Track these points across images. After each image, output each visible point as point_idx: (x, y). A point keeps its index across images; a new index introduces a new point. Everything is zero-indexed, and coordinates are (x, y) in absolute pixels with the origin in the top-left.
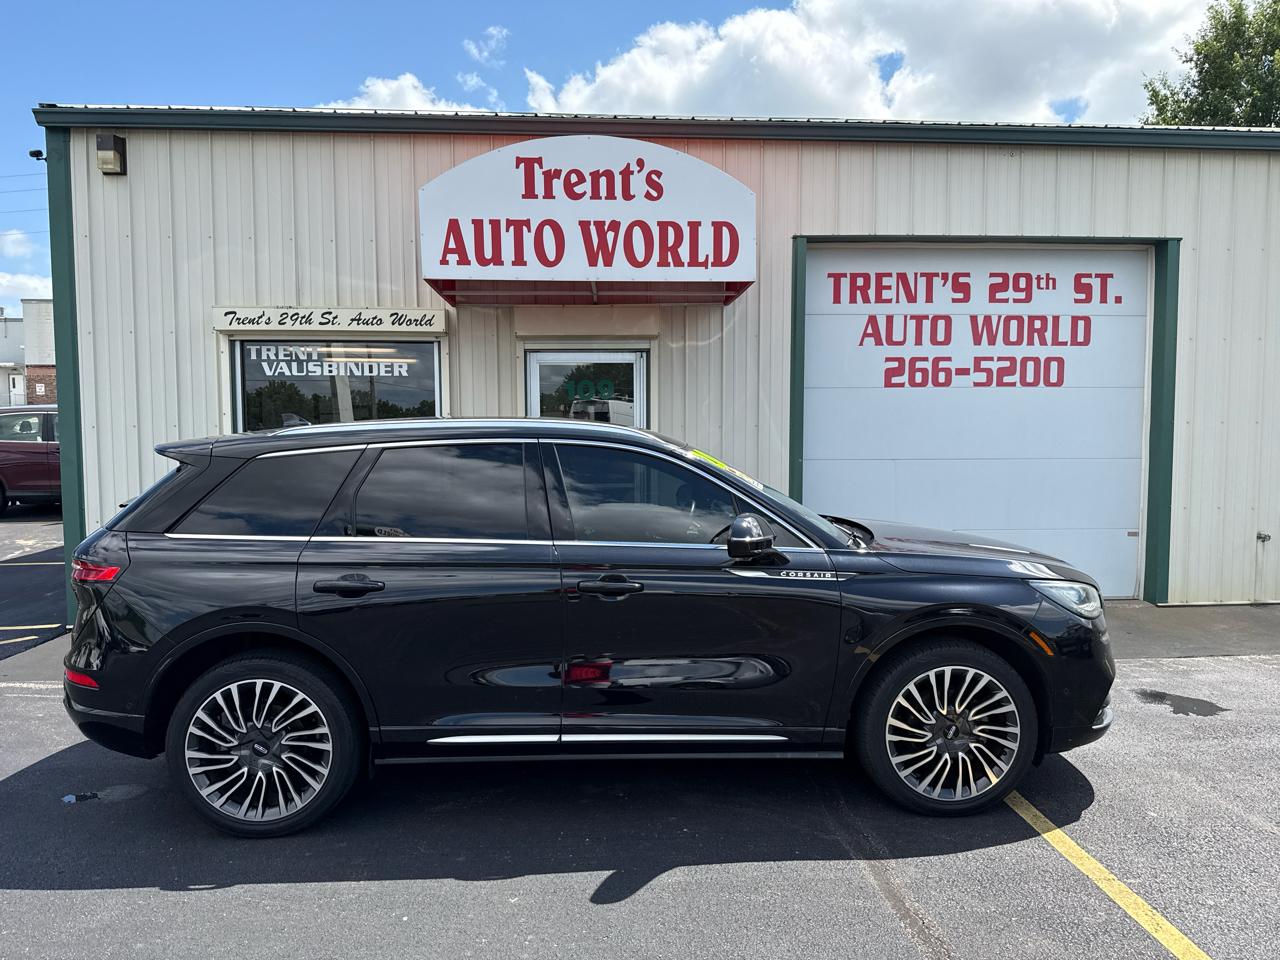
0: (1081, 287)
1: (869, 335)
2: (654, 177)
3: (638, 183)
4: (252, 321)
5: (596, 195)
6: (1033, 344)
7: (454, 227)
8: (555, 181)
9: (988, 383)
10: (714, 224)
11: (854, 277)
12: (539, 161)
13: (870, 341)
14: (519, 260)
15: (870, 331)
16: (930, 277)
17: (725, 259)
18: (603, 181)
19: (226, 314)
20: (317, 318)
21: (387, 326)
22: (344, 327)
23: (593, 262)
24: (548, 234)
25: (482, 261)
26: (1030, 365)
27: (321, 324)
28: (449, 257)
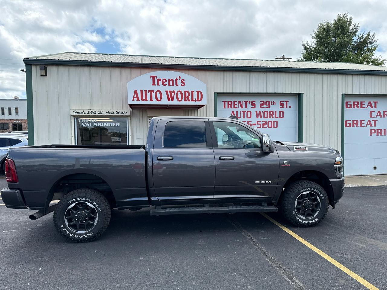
0: (281, 104)
2: (183, 81)
3: (179, 82)
4: (81, 113)
5: (169, 85)
6: (270, 118)
7: (136, 92)
8: (160, 81)
9: (260, 127)
10: (197, 91)
11: (228, 102)
12: (156, 77)
14: (151, 100)
16: (246, 102)
17: (200, 99)
18: (171, 81)
19: (74, 111)
20: (97, 112)
21: (115, 114)
22: (104, 114)
23: (169, 100)
24: (158, 93)
25: (143, 100)
26: (270, 123)
27: (99, 113)
28: (135, 99)
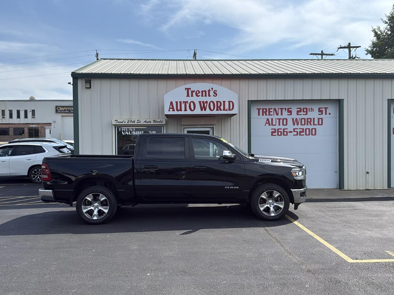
0: (320, 111)
1: (267, 123)
2: (215, 91)
3: (212, 93)
4: (121, 122)
5: (202, 96)
6: (308, 125)
7: (171, 103)
8: (194, 93)
9: (297, 135)
10: (228, 101)
11: (263, 109)
12: (190, 89)
13: (267, 125)
14: (186, 110)
15: (267, 122)
16: (282, 109)
17: (231, 109)
18: (204, 93)
19: (115, 121)
20: (136, 121)
21: (152, 123)
22: (142, 123)
23: (202, 110)
24: (192, 104)
25: (178, 110)
26: (308, 130)
27: (137, 123)
28: (170, 110)
